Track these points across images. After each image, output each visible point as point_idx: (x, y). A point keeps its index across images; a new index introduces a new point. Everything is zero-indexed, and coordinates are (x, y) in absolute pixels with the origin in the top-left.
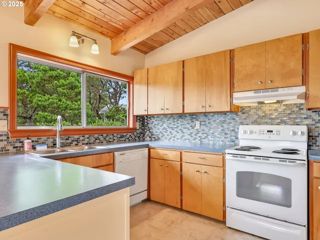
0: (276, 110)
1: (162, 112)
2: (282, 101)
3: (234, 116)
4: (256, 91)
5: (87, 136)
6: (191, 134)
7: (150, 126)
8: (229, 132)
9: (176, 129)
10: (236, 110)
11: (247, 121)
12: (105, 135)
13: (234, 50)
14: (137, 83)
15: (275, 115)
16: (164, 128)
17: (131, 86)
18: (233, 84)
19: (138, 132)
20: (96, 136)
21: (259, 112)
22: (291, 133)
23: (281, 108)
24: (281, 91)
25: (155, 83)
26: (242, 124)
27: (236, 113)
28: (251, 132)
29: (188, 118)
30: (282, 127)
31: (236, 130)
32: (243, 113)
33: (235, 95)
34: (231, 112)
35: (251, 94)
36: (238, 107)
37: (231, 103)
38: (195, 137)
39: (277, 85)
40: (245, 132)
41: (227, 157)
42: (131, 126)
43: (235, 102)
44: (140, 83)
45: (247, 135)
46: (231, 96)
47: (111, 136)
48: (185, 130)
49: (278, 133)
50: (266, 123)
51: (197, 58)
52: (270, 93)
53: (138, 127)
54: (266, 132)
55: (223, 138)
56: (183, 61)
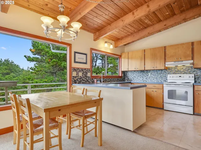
0: (182, 68)
1: (135, 70)
2: (185, 66)
3: (166, 71)
4: (175, 62)
5: (108, 79)
6: (146, 79)
7: (127, 75)
8: (163, 77)
9: (140, 77)
10: (166, 69)
11: (171, 73)
12: (113, 79)
13: (166, 47)
14: (123, 58)
15: (182, 70)
16: (134, 76)
17: (120, 59)
18: (166, 59)
19: (123, 78)
20: (111, 79)
21: (175, 69)
22: (188, 77)
23: (185, 68)
24: (184, 62)
25: (132, 58)
26: (169, 74)
27: (166, 70)
28: (173, 77)
29: (145, 72)
30: (185, 75)
31: (166, 76)
32: (169, 70)
33: (166, 63)
34: (165, 69)
35: (173, 63)
36: (167, 67)
37: (165, 66)
38: (148, 79)
39: (183, 60)
40: (170, 77)
41: (164, 85)
42: (120, 75)
43: (166, 66)
44: (125, 58)
45: (171, 78)
46: (165, 63)
47: (115, 79)
48: (144, 77)
49: (183, 77)
50: (179, 73)
51: (150, 49)
52: (180, 63)
53: (123, 76)
54: (178, 77)
55: (161, 79)
56: (144, 50)
